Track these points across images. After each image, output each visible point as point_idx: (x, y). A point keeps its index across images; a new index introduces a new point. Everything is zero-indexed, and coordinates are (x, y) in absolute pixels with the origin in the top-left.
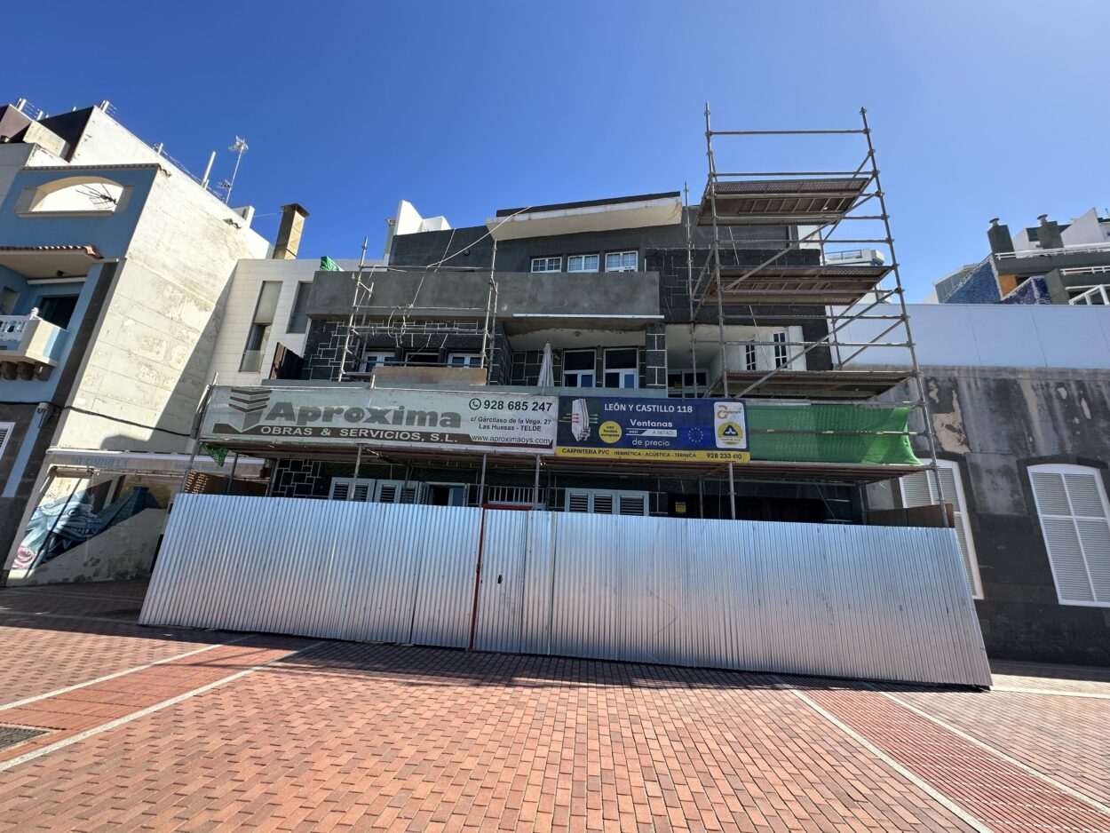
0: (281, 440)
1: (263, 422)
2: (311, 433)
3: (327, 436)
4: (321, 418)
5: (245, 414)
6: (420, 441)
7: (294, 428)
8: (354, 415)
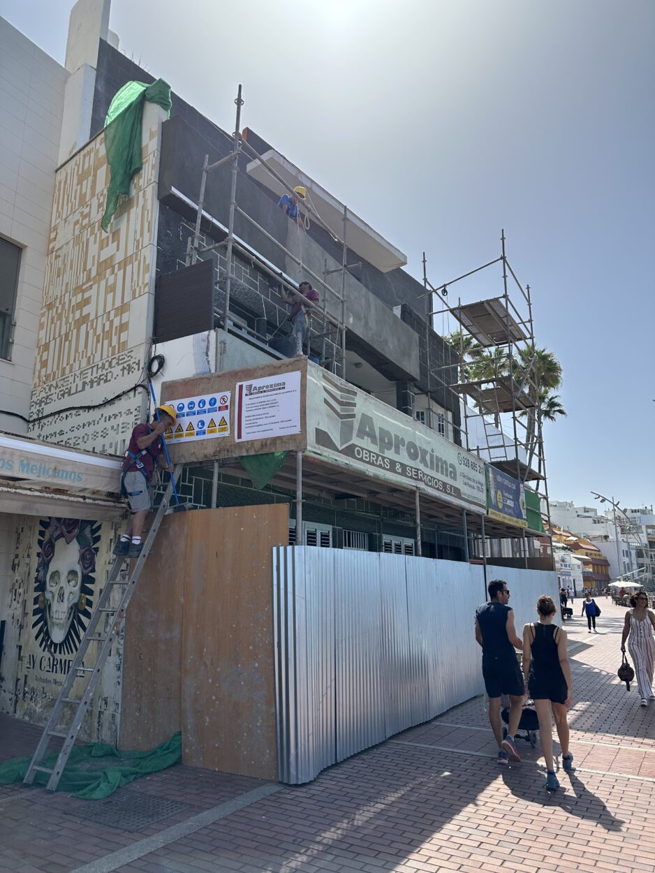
0: (371, 471)
1: (355, 440)
2: (388, 467)
3: (398, 473)
4: (393, 448)
5: (341, 420)
6: (441, 491)
7: (378, 455)
8: (412, 451)
